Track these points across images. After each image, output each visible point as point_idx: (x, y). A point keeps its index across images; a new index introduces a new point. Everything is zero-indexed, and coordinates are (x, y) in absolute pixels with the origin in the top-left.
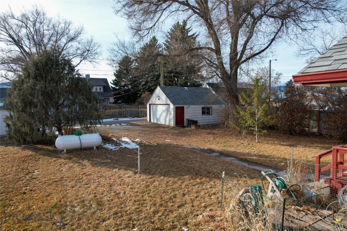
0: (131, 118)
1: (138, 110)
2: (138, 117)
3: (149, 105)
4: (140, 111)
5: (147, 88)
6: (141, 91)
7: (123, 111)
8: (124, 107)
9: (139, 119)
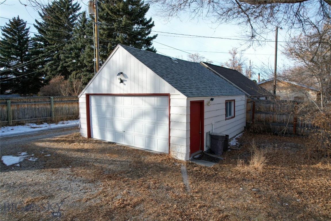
0: (35, 125)
1: (49, 107)
2: (51, 122)
3: (84, 96)
4: (53, 110)
5: (59, 69)
6: (48, 73)
7: (13, 111)
8: (15, 101)
9: (53, 126)
